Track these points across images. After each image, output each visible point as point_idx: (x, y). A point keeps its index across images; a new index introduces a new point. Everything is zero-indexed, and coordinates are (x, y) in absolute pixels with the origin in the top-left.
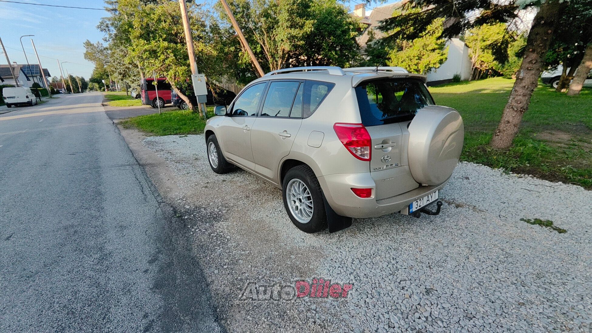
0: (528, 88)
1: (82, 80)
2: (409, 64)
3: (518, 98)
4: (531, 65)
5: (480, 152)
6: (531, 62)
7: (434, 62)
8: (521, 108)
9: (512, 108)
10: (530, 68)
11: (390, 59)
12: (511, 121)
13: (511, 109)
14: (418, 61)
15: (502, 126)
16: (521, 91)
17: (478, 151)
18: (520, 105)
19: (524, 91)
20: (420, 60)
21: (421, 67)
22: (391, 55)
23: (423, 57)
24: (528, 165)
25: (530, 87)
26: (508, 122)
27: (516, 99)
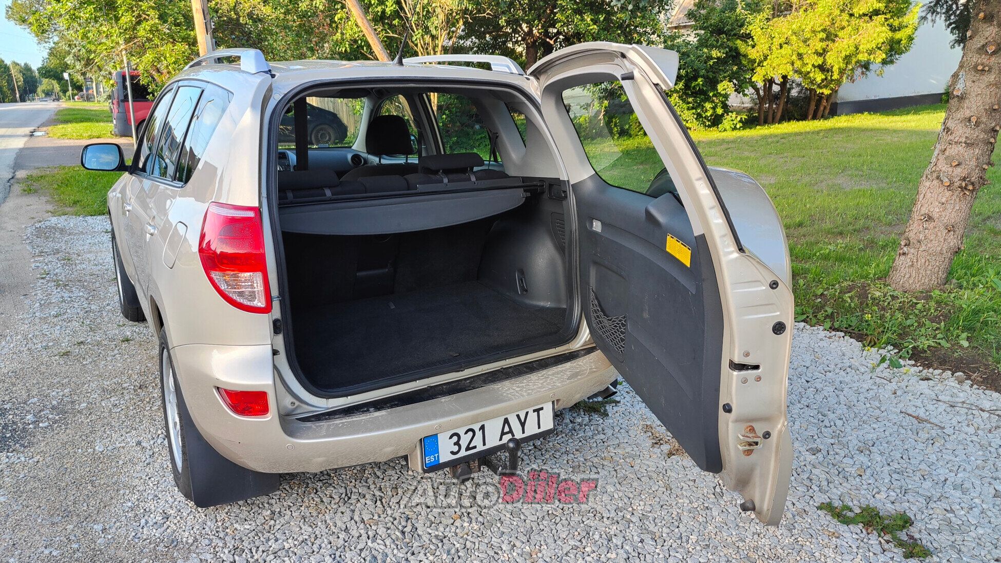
0: (977, 124)
1: (27, 69)
2: (801, 51)
3: (953, 151)
4: (984, 59)
5: (851, 298)
6: (982, 49)
7: (869, 46)
8: (964, 179)
9: (938, 178)
10: (980, 68)
11: (749, 36)
12: (935, 216)
13: (936, 182)
14: (824, 44)
15: (915, 229)
16: (961, 132)
17: (847, 297)
18: (959, 170)
19: (968, 131)
20: (834, 41)
21: (834, 60)
22: (750, 28)
23: (840, 34)
24: (965, 344)
25: (984, 120)
26: (930, 218)
27: (947, 153)
